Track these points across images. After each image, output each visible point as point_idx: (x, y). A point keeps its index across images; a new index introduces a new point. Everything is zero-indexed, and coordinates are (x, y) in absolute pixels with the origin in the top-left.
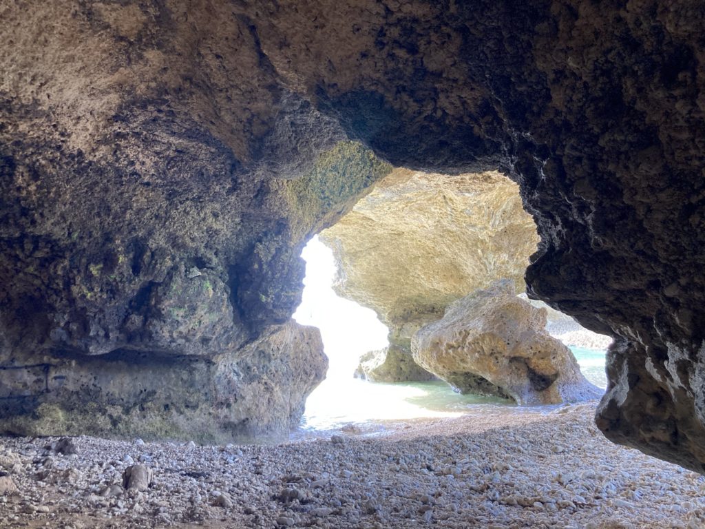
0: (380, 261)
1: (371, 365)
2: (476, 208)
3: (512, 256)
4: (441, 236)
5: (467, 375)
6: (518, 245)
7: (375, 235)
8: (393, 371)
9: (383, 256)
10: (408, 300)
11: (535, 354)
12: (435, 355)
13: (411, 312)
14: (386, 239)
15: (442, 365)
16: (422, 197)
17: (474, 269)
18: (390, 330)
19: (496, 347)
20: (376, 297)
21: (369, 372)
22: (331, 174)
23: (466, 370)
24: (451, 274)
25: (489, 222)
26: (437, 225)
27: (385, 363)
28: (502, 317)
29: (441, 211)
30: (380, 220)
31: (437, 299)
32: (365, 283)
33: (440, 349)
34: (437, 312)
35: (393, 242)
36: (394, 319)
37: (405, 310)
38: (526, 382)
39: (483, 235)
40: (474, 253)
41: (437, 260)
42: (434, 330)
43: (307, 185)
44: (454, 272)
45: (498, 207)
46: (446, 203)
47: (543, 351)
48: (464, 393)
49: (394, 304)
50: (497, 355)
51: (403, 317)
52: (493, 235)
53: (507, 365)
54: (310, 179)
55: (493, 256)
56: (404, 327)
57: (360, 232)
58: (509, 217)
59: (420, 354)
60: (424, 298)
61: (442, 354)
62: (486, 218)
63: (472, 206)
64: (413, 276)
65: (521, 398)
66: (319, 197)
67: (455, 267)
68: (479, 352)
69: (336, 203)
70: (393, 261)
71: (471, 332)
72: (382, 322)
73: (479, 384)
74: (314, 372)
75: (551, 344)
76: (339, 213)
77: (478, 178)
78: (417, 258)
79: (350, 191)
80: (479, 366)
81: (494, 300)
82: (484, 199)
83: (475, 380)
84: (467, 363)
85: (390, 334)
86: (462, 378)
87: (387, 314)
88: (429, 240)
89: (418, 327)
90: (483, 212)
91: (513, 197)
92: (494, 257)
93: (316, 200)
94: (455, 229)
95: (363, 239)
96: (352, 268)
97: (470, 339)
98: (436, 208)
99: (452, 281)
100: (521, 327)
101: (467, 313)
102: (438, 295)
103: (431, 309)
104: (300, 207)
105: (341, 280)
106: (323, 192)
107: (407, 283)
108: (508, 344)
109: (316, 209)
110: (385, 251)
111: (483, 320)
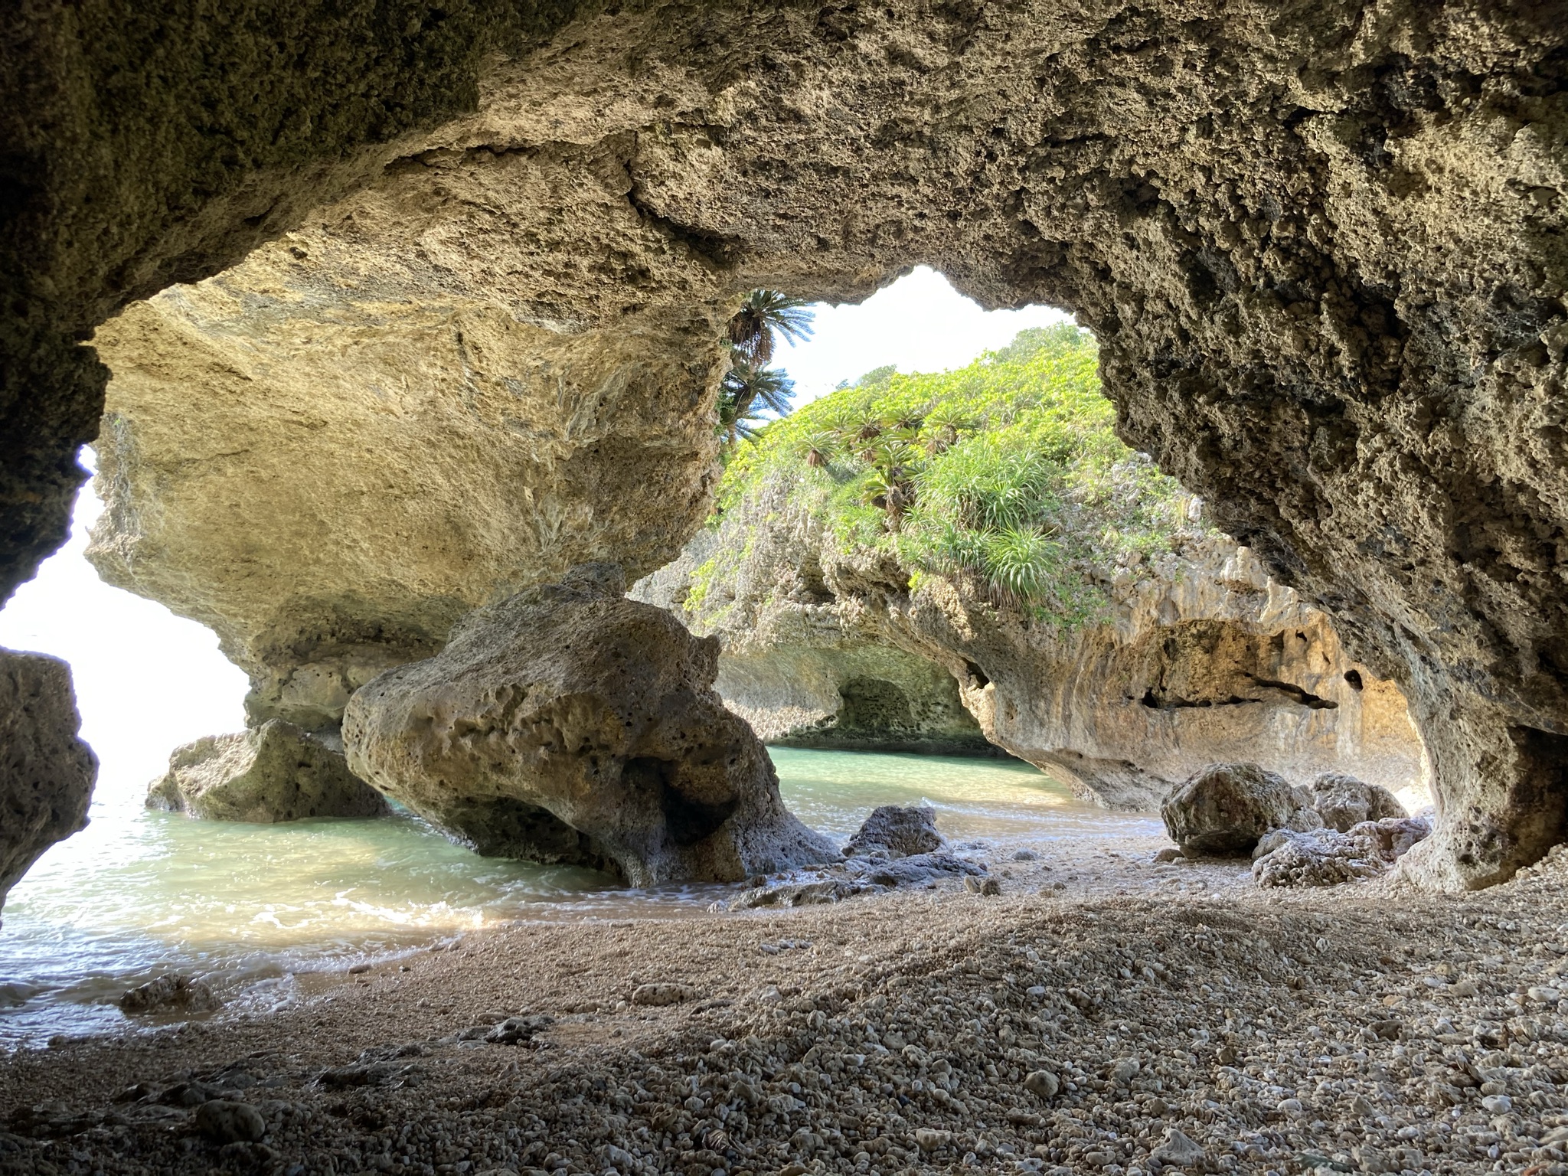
0: (247, 494)
1: (208, 776)
2: (537, 380)
3: (601, 513)
4: (429, 443)
5: (504, 804)
6: (619, 487)
7: (240, 420)
8: (275, 794)
9: (259, 480)
10: (315, 604)
11: (689, 751)
12: (419, 751)
13: (319, 638)
14: (273, 434)
15: (436, 779)
16: (405, 326)
17: (505, 537)
18: (253, 684)
19: (598, 732)
20: (223, 590)
21: (200, 794)
22: (250, 41)
23: (504, 793)
24: (442, 545)
25: (564, 420)
26: (425, 412)
27: (252, 771)
28: (617, 655)
29: (445, 376)
30: (266, 375)
31: (395, 608)
32: (195, 551)
33: (433, 733)
34: (388, 641)
35: (294, 445)
36: (270, 655)
37: (302, 632)
38: (657, 824)
39: (542, 453)
40: (512, 497)
41: (411, 505)
42: (419, 683)
43: (147, 53)
44: (451, 541)
45: (591, 385)
46: (463, 353)
47: (709, 743)
48: (485, 852)
49: (273, 612)
50: (598, 753)
51: (295, 650)
52: (568, 457)
53: (617, 778)
54: (160, 34)
55: (558, 507)
56: (295, 675)
57: (196, 406)
58: (613, 415)
59: (374, 749)
60: (360, 602)
61: (440, 749)
62: (558, 408)
63: (528, 373)
64: (337, 543)
65: (644, 864)
66: (190, 118)
67: (456, 528)
68: (548, 745)
69: (258, 165)
70: (285, 498)
71: (531, 691)
72: (235, 662)
73: (529, 828)
74: (46, 805)
75: (729, 728)
76: (254, 222)
77: (613, 271)
78: (354, 495)
79: (316, 138)
80: (546, 781)
81: (593, 612)
82: (560, 359)
83: (519, 819)
84: (511, 773)
85: (255, 692)
86: (487, 814)
87: (250, 639)
88: (396, 449)
89: (335, 677)
90: (554, 393)
91: (629, 365)
92: (561, 512)
93: (177, 127)
94: (470, 429)
95: (203, 426)
96: (162, 506)
97: (527, 709)
98: (432, 365)
99: (442, 564)
100: (663, 682)
101: (518, 642)
102: (400, 595)
103: (372, 631)
104: (104, 129)
105: (119, 538)
106: (211, 105)
107: (317, 561)
108: (629, 724)
109: (171, 164)
110: (266, 467)
111: (564, 663)
